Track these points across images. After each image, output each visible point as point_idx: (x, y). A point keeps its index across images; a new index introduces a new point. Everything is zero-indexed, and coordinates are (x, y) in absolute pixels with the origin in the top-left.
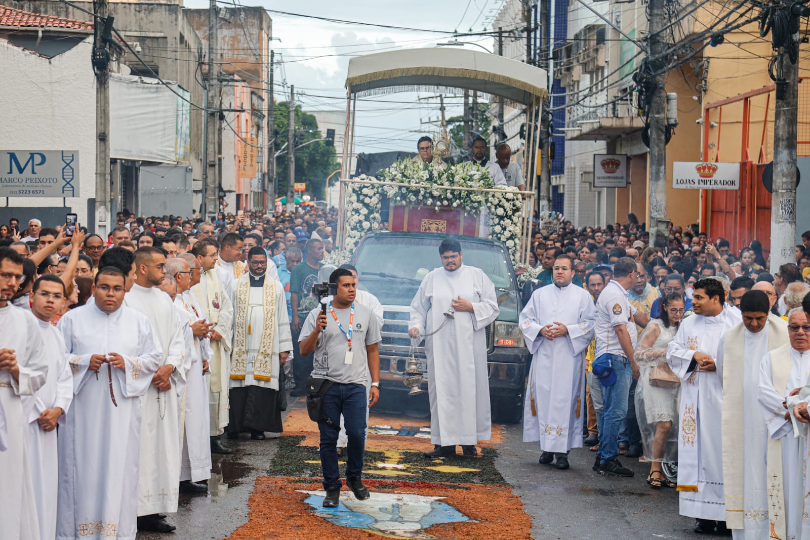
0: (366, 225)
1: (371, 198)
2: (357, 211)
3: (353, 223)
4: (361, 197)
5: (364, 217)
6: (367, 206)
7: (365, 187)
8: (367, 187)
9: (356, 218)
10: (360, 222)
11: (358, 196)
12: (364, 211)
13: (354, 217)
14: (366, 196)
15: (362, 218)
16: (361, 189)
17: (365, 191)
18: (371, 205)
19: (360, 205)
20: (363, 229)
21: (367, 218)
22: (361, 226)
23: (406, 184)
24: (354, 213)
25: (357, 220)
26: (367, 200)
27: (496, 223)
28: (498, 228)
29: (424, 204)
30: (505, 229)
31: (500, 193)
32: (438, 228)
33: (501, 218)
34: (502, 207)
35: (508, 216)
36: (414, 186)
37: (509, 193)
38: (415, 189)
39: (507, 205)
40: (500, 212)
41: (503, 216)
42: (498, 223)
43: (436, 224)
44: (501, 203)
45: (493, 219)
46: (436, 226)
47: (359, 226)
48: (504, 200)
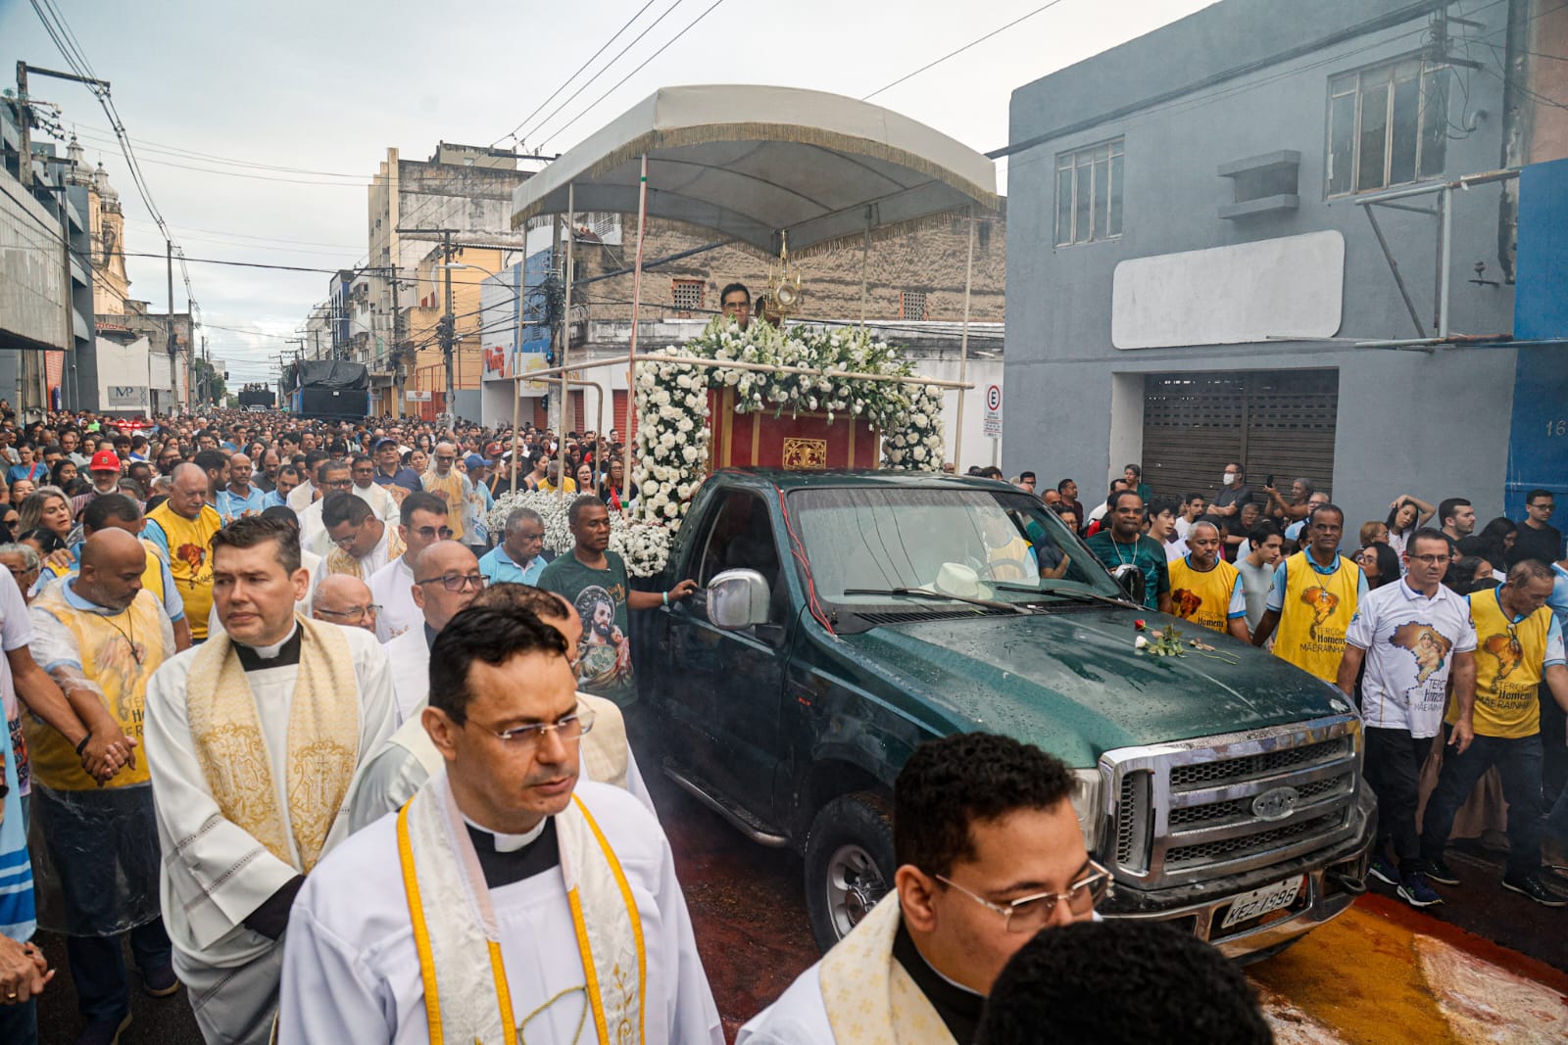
1: (695, 395)
2: (670, 425)
3: (661, 451)
4: (678, 395)
7: (681, 372)
10: (677, 448)
14: (687, 391)
15: (681, 438)
19: (678, 412)
20: (683, 462)
21: (691, 439)
22: (680, 457)
24: (661, 428)
25: (671, 444)
26: (690, 401)
27: (912, 442)
28: (919, 452)
29: (803, 407)
30: (929, 453)
31: (915, 386)
32: (813, 455)
33: (923, 432)
34: (922, 411)
35: (934, 429)
36: (785, 371)
37: (931, 384)
38: (785, 375)
39: (929, 408)
40: (921, 421)
41: (926, 429)
42: (920, 443)
43: (809, 446)
44: (920, 405)
45: (905, 434)
46: (808, 450)
47: (676, 457)
48: (924, 398)
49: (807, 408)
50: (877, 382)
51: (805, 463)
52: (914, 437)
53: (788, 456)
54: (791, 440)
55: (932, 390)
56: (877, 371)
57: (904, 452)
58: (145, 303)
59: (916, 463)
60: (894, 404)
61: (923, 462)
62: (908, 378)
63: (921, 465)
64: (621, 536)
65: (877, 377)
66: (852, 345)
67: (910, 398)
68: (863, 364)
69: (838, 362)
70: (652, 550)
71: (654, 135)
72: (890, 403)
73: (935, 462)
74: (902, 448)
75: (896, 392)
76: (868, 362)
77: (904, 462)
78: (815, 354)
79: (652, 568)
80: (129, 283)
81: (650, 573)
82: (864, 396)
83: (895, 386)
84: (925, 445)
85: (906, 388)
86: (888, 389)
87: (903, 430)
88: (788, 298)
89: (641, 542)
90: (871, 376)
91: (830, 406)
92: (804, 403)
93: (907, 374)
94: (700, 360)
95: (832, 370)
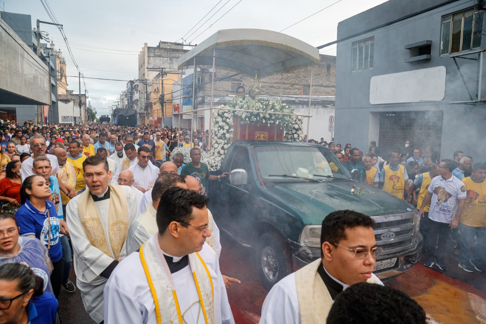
0: (228, 136)
1: (229, 119)
2: (222, 128)
3: (219, 135)
4: (224, 119)
5: (226, 131)
6: (227, 124)
7: (225, 112)
8: (227, 113)
9: (221, 131)
10: (224, 134)
11: (222, 117)
12: (227, 127)
13: (220, 131)
14: (227, 118)
15: (225, 131)
16: (223, 113)
17: (226, 115)
18: (230, 123)
19: (224, 124)
20: (226, 138)
21: (228, 131)
22: (225, 137)
23: (251, 111)
24: (219, 129)
25: (222, 133)
26: (228, 120)
27: (294, 133)
28: (296, 136)
29: (261, 122)
30: (299, 136)
31: (295, 116)
32: (264, 136)
33: (297, 130)
34: (297, 124)
35: (300, 129)
36: (256, 112)
37: (299, 115)
38: (255, 113)
39: (299, 123)
40: (296, 126)
41: (298, 129)
42: (296, 133)
43: (263, 134)
44: (296, 122)
45: (292, 131)
46: (263, 135)
47: (224, 137)
48: (297, 120)
49: (262, 123)
50: (283, 115)
51: (262, 139)
52: (294, 131)
53: (257, 137)
54: (257, 132)
55: (300, 117)
56: (283, 112)
57: (291, 136)
58: (72, 91)
59: (295, 139)
60: (288, 121)
61: (297, 139)
62: (292, 114)
63: (296, 140)
64: (207, 160)
65: (283, 114)
66: (276, 104)
67: (293, 119)
68: (279, 110)
69: (271, 109)
70: (216, 164)
71: (217, 44)
72: (287, 121)
73: (300, 139)
74: (290, 135)
75: (288, 118)
76: (281, 109)
77: (291, 139)
78: (264, 107)
79: (216, 169)
80: (68, 85)
81: (216, 170)
82: (279, 119)
83: (288, 116)
84: (297, 134)
85: (292, 117)
86: (286, 117)
87: (291, 129)
88: (257, 90)
89: (213, 161)
90: (281, 113)
91: (269, 122)
92: (261, 121)
93: (292, 113)
94: (231, 109)
95: (269, 112)
